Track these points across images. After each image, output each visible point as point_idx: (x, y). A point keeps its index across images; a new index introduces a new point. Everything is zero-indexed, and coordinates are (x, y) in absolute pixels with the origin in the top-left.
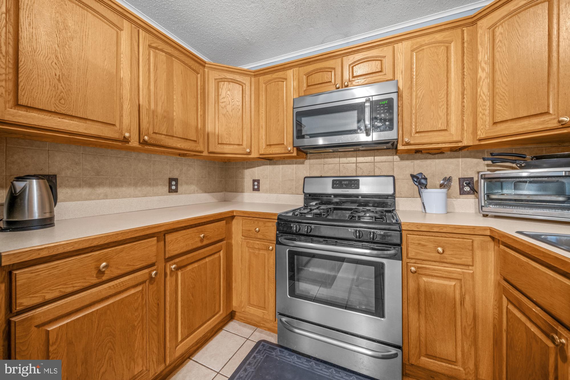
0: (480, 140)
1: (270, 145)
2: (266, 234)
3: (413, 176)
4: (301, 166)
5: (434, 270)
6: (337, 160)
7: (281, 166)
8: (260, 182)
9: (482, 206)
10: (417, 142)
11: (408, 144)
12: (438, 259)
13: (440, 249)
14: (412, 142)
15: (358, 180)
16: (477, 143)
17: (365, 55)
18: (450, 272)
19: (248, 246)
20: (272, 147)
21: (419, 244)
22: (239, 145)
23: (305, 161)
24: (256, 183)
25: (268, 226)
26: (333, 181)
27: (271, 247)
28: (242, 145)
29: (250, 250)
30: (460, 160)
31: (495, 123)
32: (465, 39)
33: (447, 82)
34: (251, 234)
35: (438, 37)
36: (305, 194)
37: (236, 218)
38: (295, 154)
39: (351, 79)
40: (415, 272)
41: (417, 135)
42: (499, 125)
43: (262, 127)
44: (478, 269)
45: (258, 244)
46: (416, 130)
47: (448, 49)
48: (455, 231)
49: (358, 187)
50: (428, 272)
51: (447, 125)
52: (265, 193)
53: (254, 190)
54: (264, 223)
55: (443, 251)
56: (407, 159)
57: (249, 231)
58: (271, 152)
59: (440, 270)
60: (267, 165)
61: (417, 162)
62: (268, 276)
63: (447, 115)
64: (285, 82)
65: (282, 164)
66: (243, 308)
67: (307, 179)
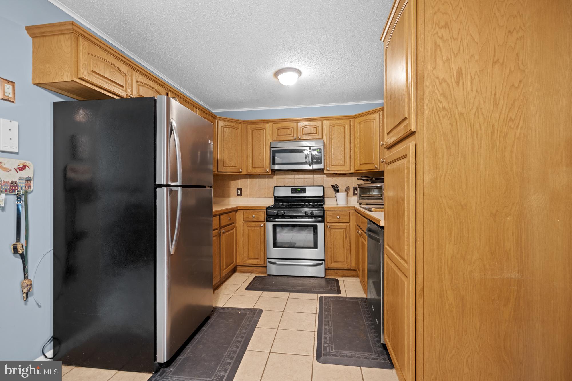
0: (357, 171)
1: (255, 167)
2: (259, 218)
3: (333, 186)
4: (271, 180)
5: (337, 226)
6: (293, 176)
7: (257, 179)
8: (242, 190)
9: (358, 200)
10: (332, 170)
11: (329, 171)
12: (338, 221)
13: (338, 217)
14: (330, 170)
15: (305, 188)
16: (356, 172)
17: (309, 124)
18: (342, 226)
19: (248, 226)
20: (256, 168)
21: (331, 215)
22: (235, 167)
23: (273, 176)
24: (239, 191)
25: (260, 214)
26: (292, 189)
27: (262, 225)
28: (237, 167)
29: (249, 228)
30: (353, 178)
31: (360, 164)
32: (351, 125)
33: (344, 143)
34: (249, 219)
35: (341, 121)
36: (275, 197)
37: (238, 211)
38: (270, 173)
39: (302, 135)
40: (330, 227)
41: (332, 167)
42: (362, 165)
43: (249, 156)
44: (351, 223)
45: (254, 224)
46: (332, 164)
47: (345, 127)
48: (344, 209)
49: (305, 192)
50: (334, 227)
51: (345, 163)
52: (246, 197)
53: (238, 195)
54: (258, 212)
55: (339, 217)
56: (330, 177)
57: (248, 217)
58: (255, 172)
59: (338, 225)
60: (247, 178)
61: (335, 179)
62: (260, 241)
63: (345, 158)
64: (264, 131)
65: (258, 178)
66: (244, 261)
67: (275, 188)
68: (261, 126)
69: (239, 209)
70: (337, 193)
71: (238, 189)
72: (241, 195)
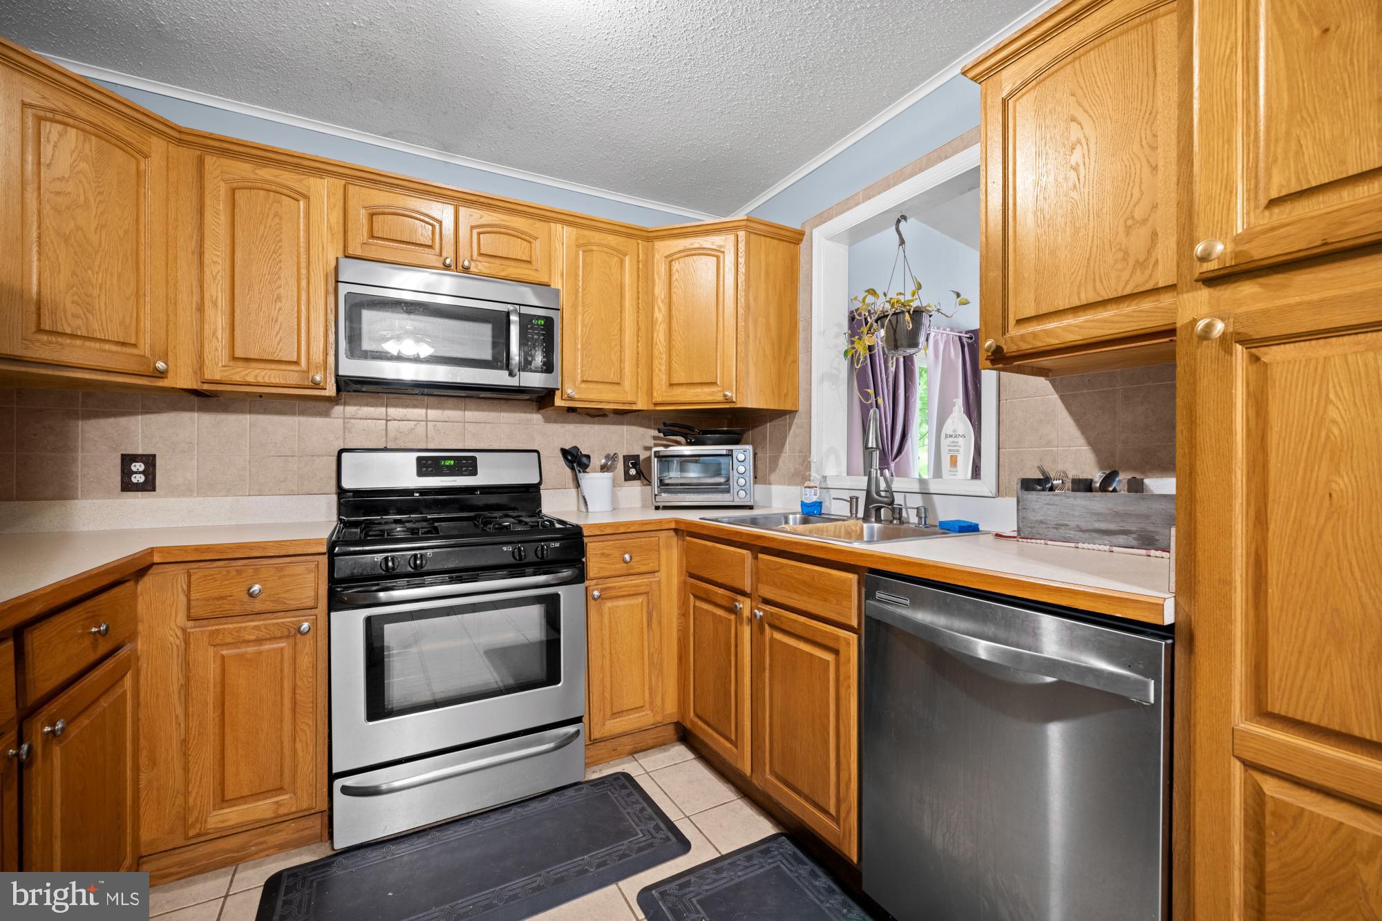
0: (656, 404)
1: (247, 360)
2: (286, 595)
3: (565, 452)
4: (318, 421)
5: (620, 588)
6: (418, 413)
7: (248, 416)
8: (159, 462)
9: (656, 495)
10: (583, 396)
11: (571, 399)
12: (625, 572)
13: (627, 557)
14: (577, 396)
15: (474, 459)
16: (652, 407)
17: (503, 220)
18: (637, 586)
19: (218, 641)
20: (254, 365)
21: (603, 554)
22: (123, 344)
23: (332, 408)
24: (138, 466)
25: (290, 576)
26: (419, 459)
27: (305, 626)
28: (135, 345)
29: (224, 652)
31: (671, 385)
32: (641, 258)
33: (621, 312)
34: (228, 607)
35: (612, 240)
36: (341, 492)
37: (153, 570)
38: (331, 390)
39: (474, 258)
40: (599, 597)
41: (583, 385)
42: (675, 388)
43: (215, 304)
44: (663, 574)
45: (256, 628)
46: (582, 376)
47: (622, 262)
48: (643, 529)
49: (473, 472)
50: (614, 593)
51: (621, 377)
52: (184, 496)
53: (127, 486)
54: (280, 569)
55: (631, 558)
56: (555, 422)
57: (222, 598)
58: (250, 379)
59: (627, 586)
60: (191, 410)
61: (571, 427)
62: (294, 703)
63: (621, 361)
64: (302, 203)
65: (250, 412)
66: (193, 825)
67: (344, 455)
68: (287, 178)
69: (157, 559)
70: (581, 475)
71: (127, 460)
72: (149, 486)
